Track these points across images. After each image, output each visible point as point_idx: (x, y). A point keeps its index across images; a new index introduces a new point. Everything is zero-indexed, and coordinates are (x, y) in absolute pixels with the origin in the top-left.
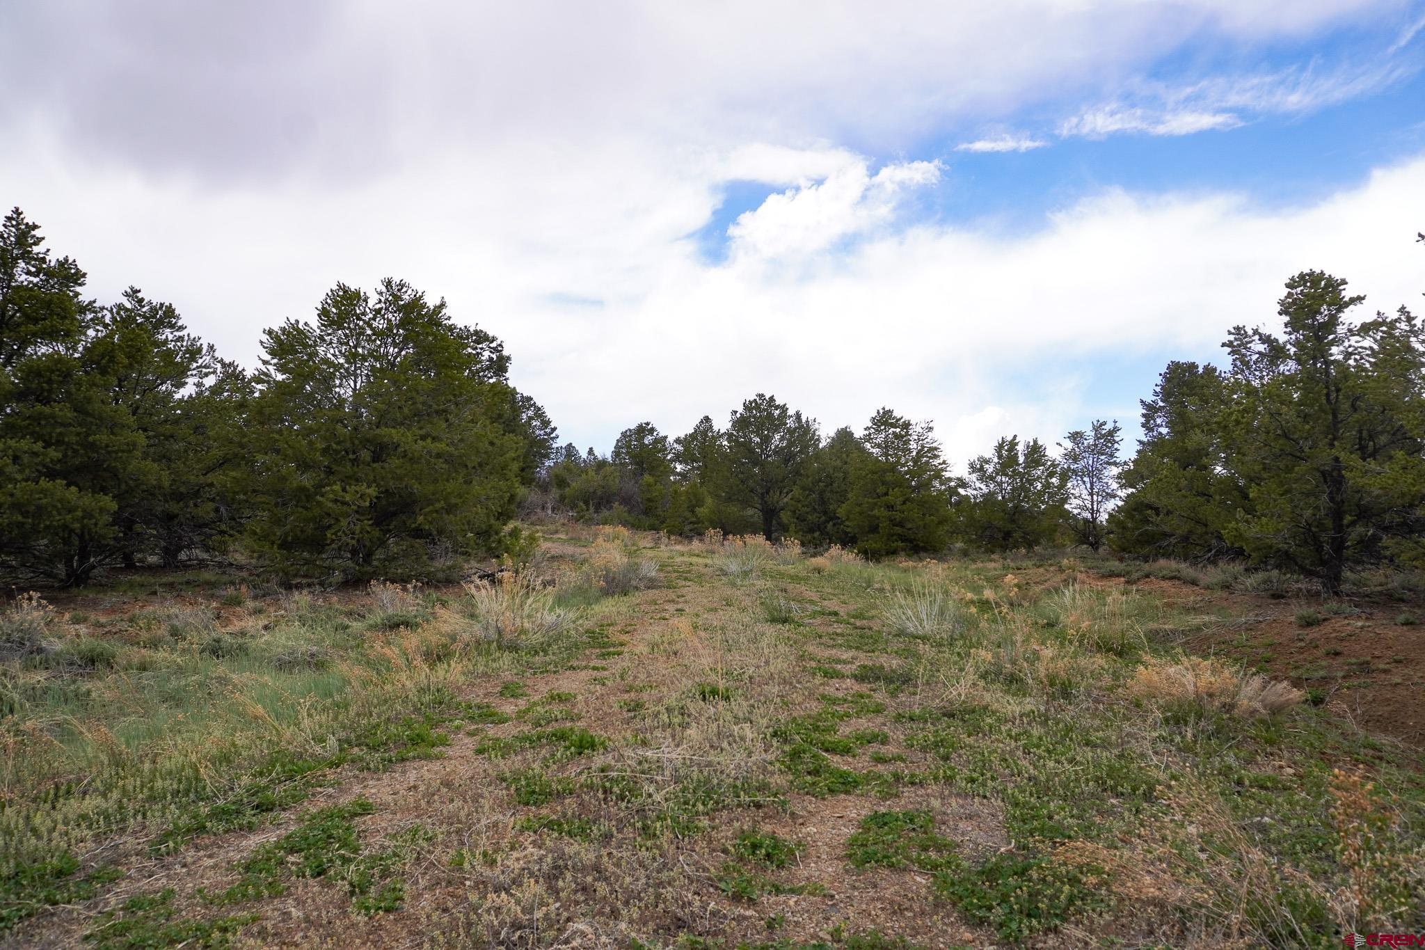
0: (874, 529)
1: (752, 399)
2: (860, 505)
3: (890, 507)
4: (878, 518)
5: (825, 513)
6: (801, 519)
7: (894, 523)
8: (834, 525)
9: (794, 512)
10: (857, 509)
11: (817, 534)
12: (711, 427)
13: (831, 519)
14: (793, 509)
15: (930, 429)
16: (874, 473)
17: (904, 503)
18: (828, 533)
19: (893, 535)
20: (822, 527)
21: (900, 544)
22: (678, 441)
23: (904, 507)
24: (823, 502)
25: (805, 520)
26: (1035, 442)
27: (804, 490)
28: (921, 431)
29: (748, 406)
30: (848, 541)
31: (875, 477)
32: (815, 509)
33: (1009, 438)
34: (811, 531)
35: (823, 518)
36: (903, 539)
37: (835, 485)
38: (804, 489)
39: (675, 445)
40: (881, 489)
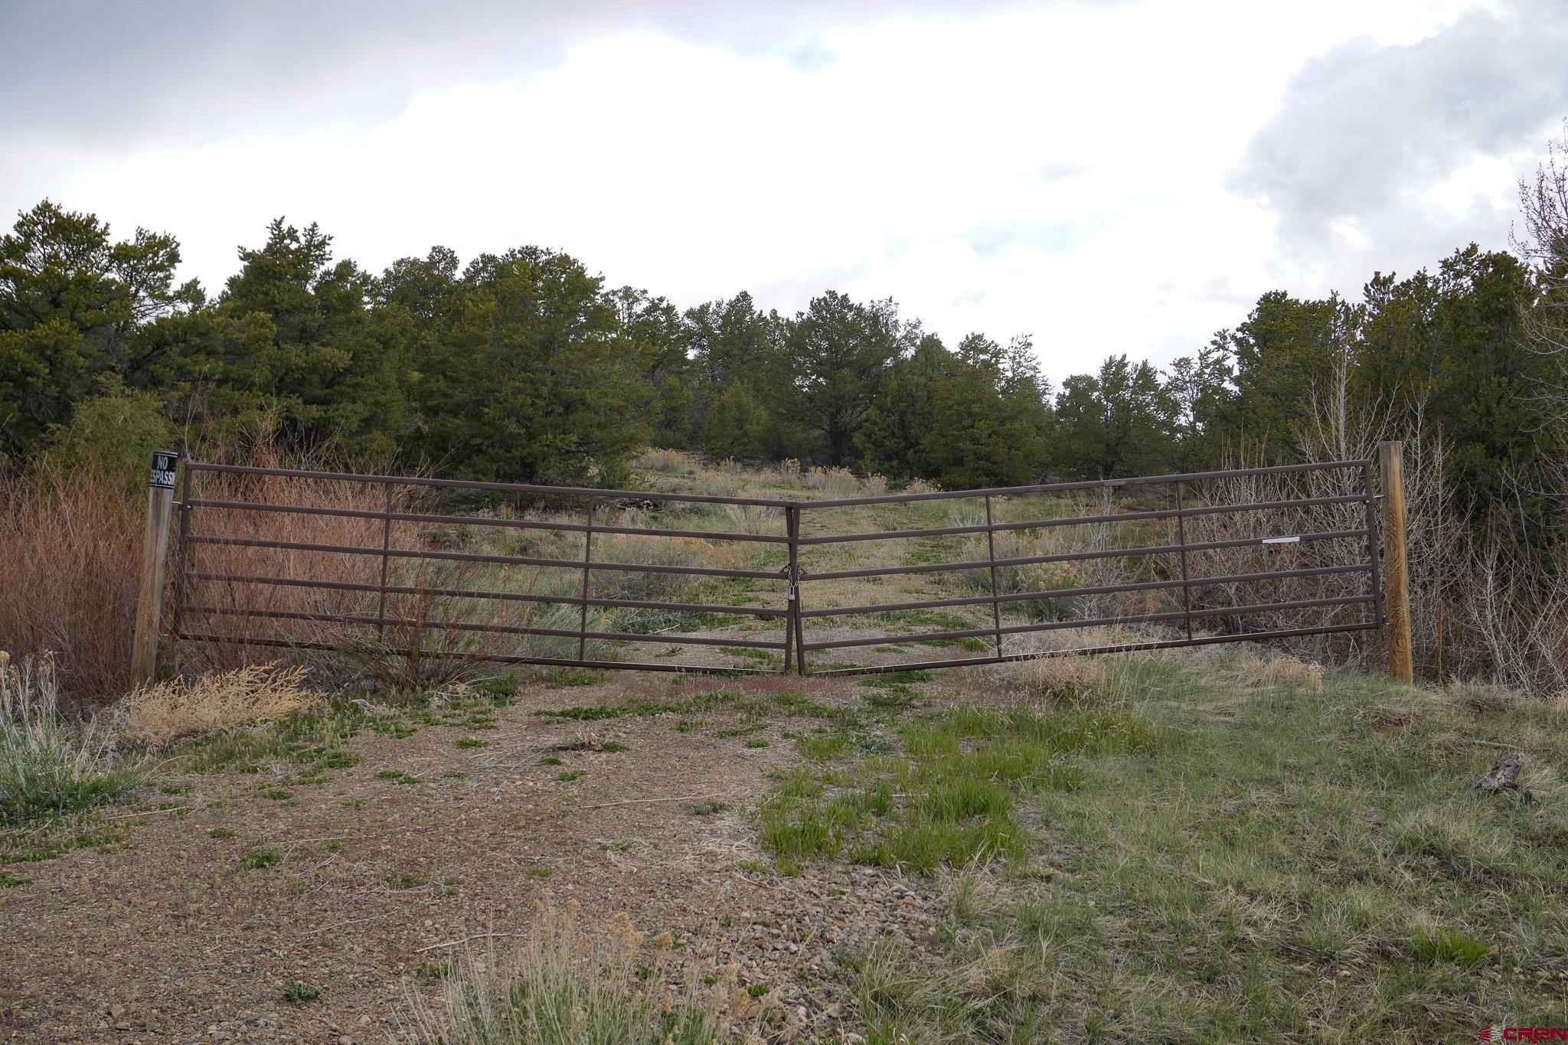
0: (959, 461)
1: (821, 297)
2: (944, 436)
3: (975, 440)
4: (963, 451)
5: (906, 438)
6: (878, 445)
7: (979, 457)
8: (916, 452)
9: (869, 436)
10: (942, 441)
11: (895, 463)
12: (750, 308)
13: (912, 445)
14: (868, 432)
15: (1030, 345)
16: (959, 404)
17: (990, 436)
18: (907, 462)
19: (977, 469)
20: (902, 454)
21: (984, 479)
22: (690, 314)
23: (990, 441)
24: (903, 425)
25: (882, 446)
26: (1145, 364)
27: (882, 412)
28: (1018, 346)
29: (816, 306)
30: (930, 473)
31: (962, 408)
32: (893, 433)
33: (1119, 358)
34: (889, 458)
35: (903, 444)
36: (988, 474)
37: (918, 406)
38: (881, 409)
39: (687, 321)
40: (967, 422)
